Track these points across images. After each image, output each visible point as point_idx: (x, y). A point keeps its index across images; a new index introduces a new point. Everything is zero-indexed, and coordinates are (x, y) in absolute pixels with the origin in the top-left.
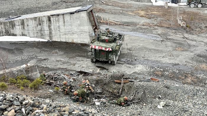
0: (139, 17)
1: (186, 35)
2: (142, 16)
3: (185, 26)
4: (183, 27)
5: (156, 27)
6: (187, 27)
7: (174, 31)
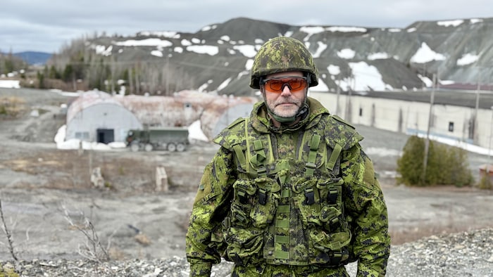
0: (11, 172)
1: (99, 202)
2: (20, 170)
3: (102, 185)
4: (98, 187)
5: (42, 190)
6: (106, 186)
7: (76, 196)
